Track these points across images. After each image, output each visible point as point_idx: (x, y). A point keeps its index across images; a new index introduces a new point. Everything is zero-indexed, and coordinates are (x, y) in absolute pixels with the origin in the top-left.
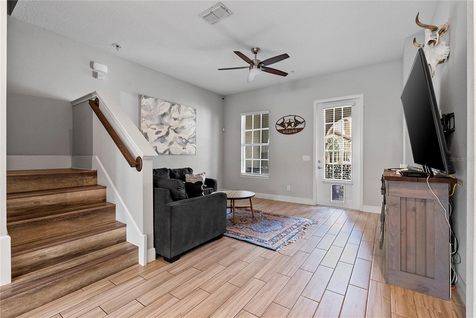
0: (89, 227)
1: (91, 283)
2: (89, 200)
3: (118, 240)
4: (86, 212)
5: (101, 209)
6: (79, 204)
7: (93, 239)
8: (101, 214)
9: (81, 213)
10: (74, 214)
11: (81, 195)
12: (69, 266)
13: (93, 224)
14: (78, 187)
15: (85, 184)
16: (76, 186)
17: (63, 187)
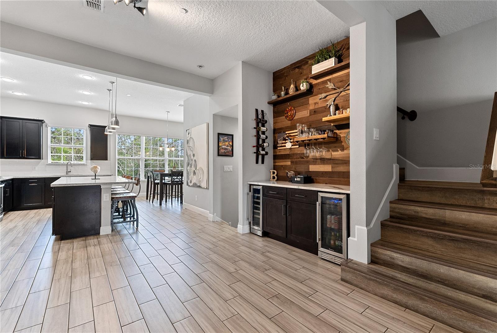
0: (456, 257)
1: (416, 311)
2: (475, 225)
3: (484, 294)
4: (454, 237)
5: (477, 241)
6: (460, 226)
7: (443, 270)
8: (476, 247)
9: (447, 235)
10: (439, 235)
11: (463, 217)
12: (404, 280)
13: (464, 256)
14: (475, 207)
15: (486, 206)
16: (473, 205)
17: (456, 204)
